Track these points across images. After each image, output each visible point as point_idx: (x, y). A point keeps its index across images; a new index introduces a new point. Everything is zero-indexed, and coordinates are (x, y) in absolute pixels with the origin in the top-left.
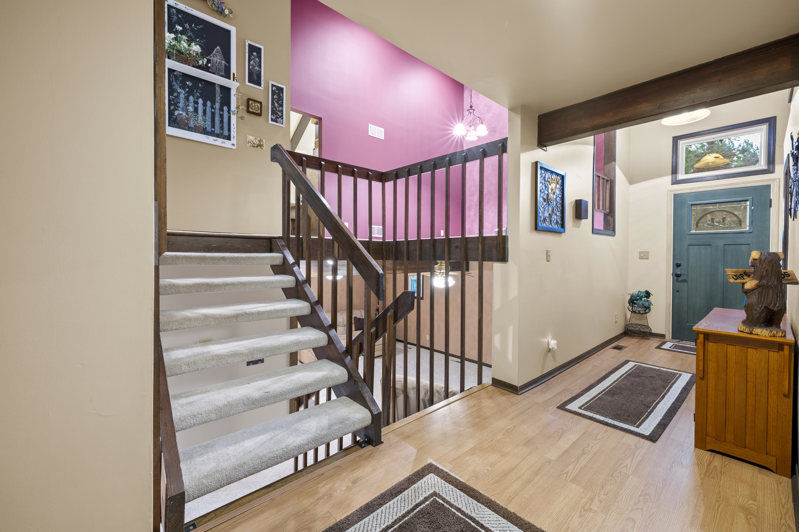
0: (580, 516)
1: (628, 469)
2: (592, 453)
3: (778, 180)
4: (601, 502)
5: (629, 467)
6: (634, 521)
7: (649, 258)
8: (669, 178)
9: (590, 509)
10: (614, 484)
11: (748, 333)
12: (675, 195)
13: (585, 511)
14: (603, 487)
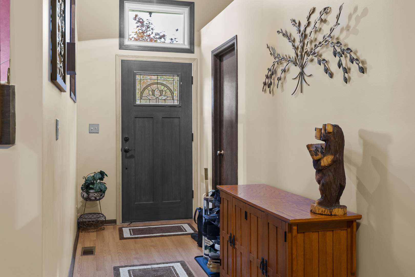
3: (196, 60)
7: (100, 132)
8: (116, 41)
11: (328, 215)
12: (123, 61)
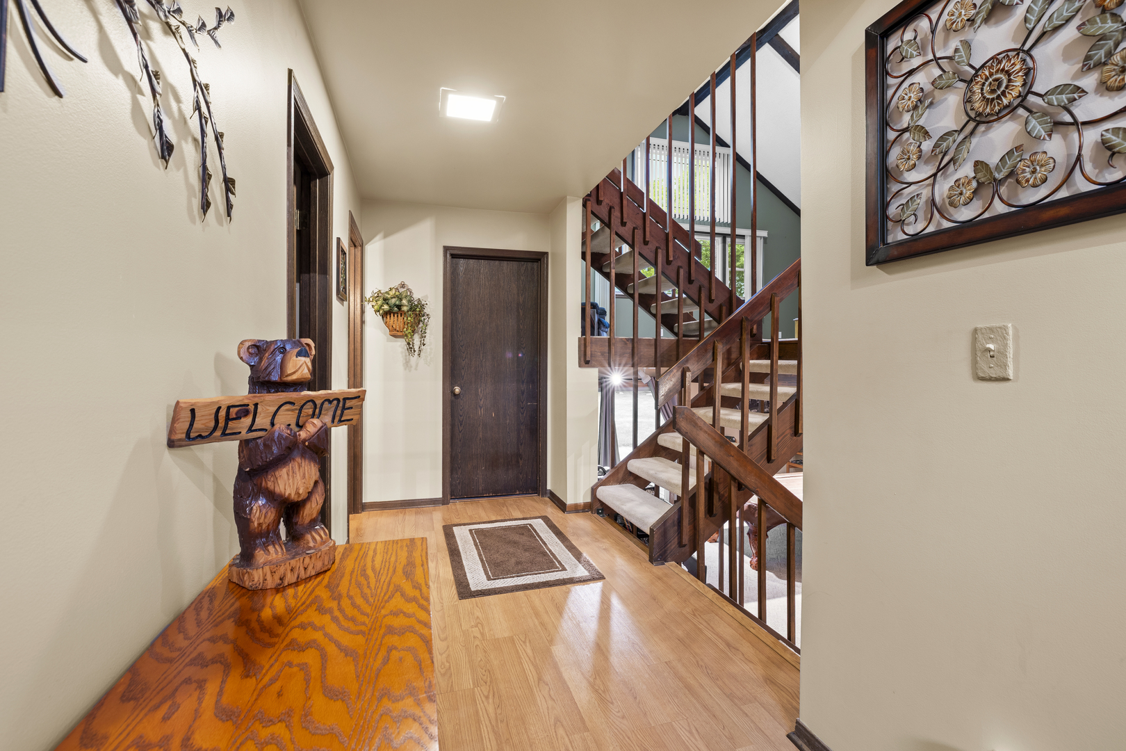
0: (478, 617)
1: (482, 695)
2: (535, 688)
4: (474, 637)
5: (484, 699)
6: (441, 640)
9: (476, 626)
10: (479, 662)
13: (479, 623)
14: (485, 652)
